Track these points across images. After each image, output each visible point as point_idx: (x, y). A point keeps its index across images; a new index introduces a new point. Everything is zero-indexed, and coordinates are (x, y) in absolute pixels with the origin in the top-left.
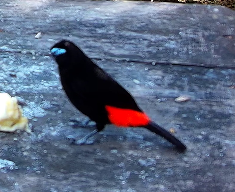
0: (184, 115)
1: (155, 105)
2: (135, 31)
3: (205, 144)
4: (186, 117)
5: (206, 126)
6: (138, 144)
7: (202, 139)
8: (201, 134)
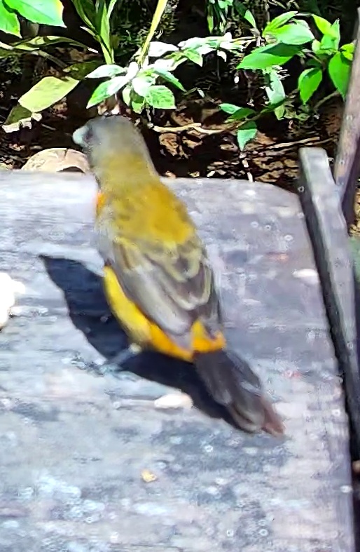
0: (177, 440)
1: (108, 416)
2: (61, 242)
3: (224, 506)
4: (179, 443)
5: (226, 464)
6: (68, 507)
7: (218, 494)
8: (215, 484)
